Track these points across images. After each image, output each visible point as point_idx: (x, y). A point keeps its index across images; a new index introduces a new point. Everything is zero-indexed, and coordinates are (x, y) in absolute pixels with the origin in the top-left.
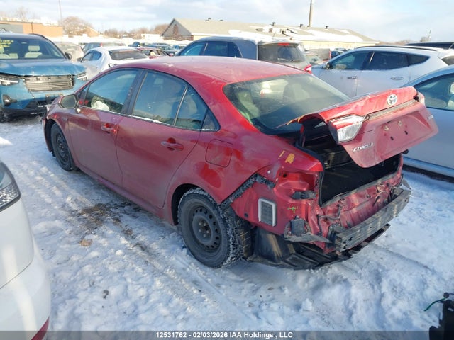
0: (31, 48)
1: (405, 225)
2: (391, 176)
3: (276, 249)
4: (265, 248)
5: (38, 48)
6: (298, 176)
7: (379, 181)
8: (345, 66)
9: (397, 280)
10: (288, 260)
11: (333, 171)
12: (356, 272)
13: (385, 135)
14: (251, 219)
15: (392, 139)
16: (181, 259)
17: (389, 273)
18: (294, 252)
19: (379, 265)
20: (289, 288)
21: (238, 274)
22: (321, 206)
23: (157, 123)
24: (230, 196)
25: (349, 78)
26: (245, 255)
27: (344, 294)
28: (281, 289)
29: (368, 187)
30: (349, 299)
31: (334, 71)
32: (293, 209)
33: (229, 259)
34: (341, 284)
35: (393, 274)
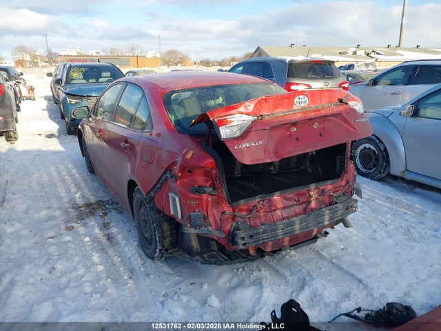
0: (104, 74)
2: (329, 182)
3: (195, 244)
4: (185, 243)
5: (109, 74)
6: (202, 173)
7: (313, 186)
8: (390, 82)
11: (279, 176)
13: (290, 135)
15: (297, 139)
18: (216, 249)
22: (230, 204)
23: (124, 128)
24: (152, 190)
25: (393, 94)
29: (296, 190)
31: (378, 87)
32: (192, 202)
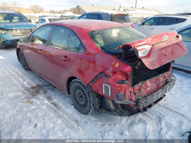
0: (14, 18)
1: (173, 95)
2: (166, 73)
3: (112, 107)
4: (107, 106)
5: (17, 18)
6: (121, 73)
7: (161, 75)
8: (149, 24)
9: (169, 121)
10: (118, 111)
11: (140, 71)
12: (150, 117)
13: (162, 54)
14: (100, 93)
15: (165, 56)
16: (71, 110)
17: (165, 118)
18: (121, 108)
19: (160, 114)
20: (118, 125)
21: (96, 118)
22: (132, 87)
24: (91, 82)
25: (151, 29)
26: (98, 109)
27: (144, 128)
28: (115, 125)
29: (155, 78)
30: (146, 130)
31: (144, 26)
32: (118, 88)
33: (91, 111)
34: (142, 123)
35: (167, 118)
